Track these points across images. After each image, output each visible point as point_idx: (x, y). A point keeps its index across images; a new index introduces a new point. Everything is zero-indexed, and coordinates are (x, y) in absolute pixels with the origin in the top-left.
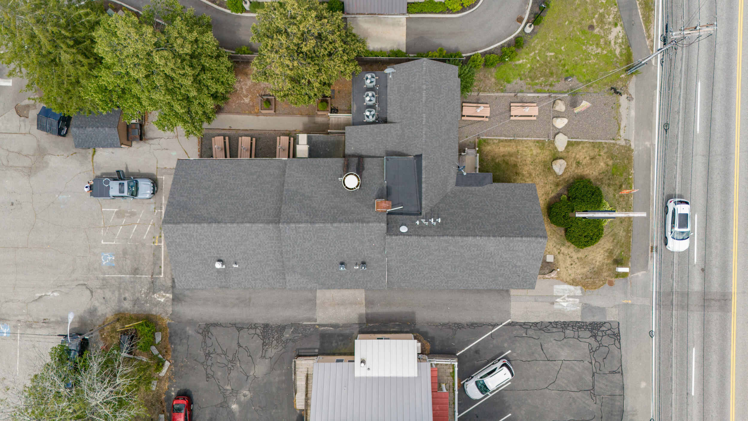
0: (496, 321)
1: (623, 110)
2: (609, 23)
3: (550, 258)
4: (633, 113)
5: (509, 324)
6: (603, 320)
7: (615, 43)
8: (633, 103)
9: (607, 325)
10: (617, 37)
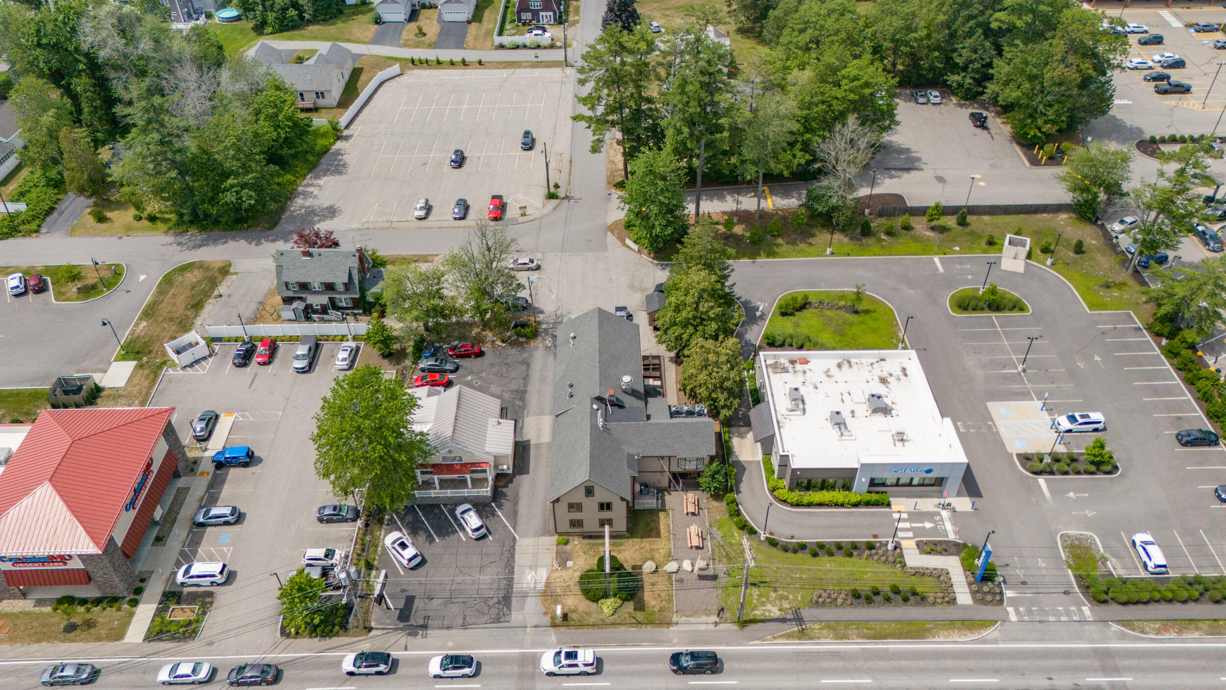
0: (518, 529)
1: (704, 619)
2: (781, 605)
3: (570, 564)
4: (702, 627)
5: (514, 538)
6: (512, 609)
7: (765, 610)
8: (712, 627)
9: (508, 612)
10: (769, 611)
